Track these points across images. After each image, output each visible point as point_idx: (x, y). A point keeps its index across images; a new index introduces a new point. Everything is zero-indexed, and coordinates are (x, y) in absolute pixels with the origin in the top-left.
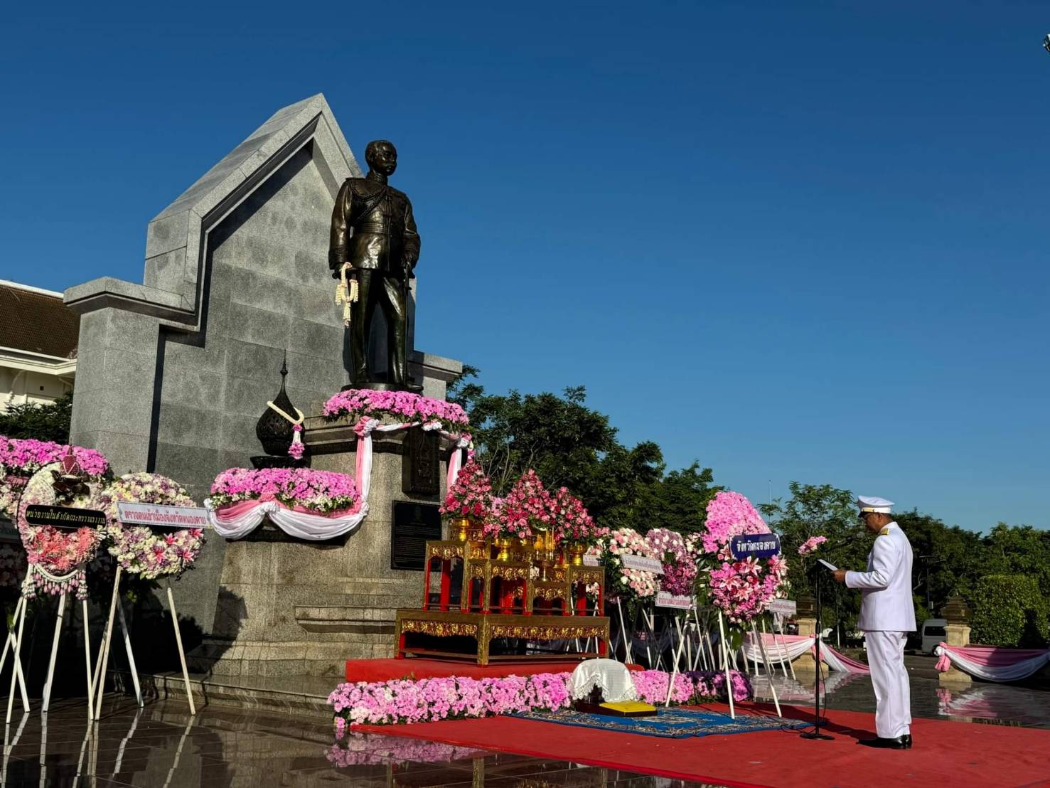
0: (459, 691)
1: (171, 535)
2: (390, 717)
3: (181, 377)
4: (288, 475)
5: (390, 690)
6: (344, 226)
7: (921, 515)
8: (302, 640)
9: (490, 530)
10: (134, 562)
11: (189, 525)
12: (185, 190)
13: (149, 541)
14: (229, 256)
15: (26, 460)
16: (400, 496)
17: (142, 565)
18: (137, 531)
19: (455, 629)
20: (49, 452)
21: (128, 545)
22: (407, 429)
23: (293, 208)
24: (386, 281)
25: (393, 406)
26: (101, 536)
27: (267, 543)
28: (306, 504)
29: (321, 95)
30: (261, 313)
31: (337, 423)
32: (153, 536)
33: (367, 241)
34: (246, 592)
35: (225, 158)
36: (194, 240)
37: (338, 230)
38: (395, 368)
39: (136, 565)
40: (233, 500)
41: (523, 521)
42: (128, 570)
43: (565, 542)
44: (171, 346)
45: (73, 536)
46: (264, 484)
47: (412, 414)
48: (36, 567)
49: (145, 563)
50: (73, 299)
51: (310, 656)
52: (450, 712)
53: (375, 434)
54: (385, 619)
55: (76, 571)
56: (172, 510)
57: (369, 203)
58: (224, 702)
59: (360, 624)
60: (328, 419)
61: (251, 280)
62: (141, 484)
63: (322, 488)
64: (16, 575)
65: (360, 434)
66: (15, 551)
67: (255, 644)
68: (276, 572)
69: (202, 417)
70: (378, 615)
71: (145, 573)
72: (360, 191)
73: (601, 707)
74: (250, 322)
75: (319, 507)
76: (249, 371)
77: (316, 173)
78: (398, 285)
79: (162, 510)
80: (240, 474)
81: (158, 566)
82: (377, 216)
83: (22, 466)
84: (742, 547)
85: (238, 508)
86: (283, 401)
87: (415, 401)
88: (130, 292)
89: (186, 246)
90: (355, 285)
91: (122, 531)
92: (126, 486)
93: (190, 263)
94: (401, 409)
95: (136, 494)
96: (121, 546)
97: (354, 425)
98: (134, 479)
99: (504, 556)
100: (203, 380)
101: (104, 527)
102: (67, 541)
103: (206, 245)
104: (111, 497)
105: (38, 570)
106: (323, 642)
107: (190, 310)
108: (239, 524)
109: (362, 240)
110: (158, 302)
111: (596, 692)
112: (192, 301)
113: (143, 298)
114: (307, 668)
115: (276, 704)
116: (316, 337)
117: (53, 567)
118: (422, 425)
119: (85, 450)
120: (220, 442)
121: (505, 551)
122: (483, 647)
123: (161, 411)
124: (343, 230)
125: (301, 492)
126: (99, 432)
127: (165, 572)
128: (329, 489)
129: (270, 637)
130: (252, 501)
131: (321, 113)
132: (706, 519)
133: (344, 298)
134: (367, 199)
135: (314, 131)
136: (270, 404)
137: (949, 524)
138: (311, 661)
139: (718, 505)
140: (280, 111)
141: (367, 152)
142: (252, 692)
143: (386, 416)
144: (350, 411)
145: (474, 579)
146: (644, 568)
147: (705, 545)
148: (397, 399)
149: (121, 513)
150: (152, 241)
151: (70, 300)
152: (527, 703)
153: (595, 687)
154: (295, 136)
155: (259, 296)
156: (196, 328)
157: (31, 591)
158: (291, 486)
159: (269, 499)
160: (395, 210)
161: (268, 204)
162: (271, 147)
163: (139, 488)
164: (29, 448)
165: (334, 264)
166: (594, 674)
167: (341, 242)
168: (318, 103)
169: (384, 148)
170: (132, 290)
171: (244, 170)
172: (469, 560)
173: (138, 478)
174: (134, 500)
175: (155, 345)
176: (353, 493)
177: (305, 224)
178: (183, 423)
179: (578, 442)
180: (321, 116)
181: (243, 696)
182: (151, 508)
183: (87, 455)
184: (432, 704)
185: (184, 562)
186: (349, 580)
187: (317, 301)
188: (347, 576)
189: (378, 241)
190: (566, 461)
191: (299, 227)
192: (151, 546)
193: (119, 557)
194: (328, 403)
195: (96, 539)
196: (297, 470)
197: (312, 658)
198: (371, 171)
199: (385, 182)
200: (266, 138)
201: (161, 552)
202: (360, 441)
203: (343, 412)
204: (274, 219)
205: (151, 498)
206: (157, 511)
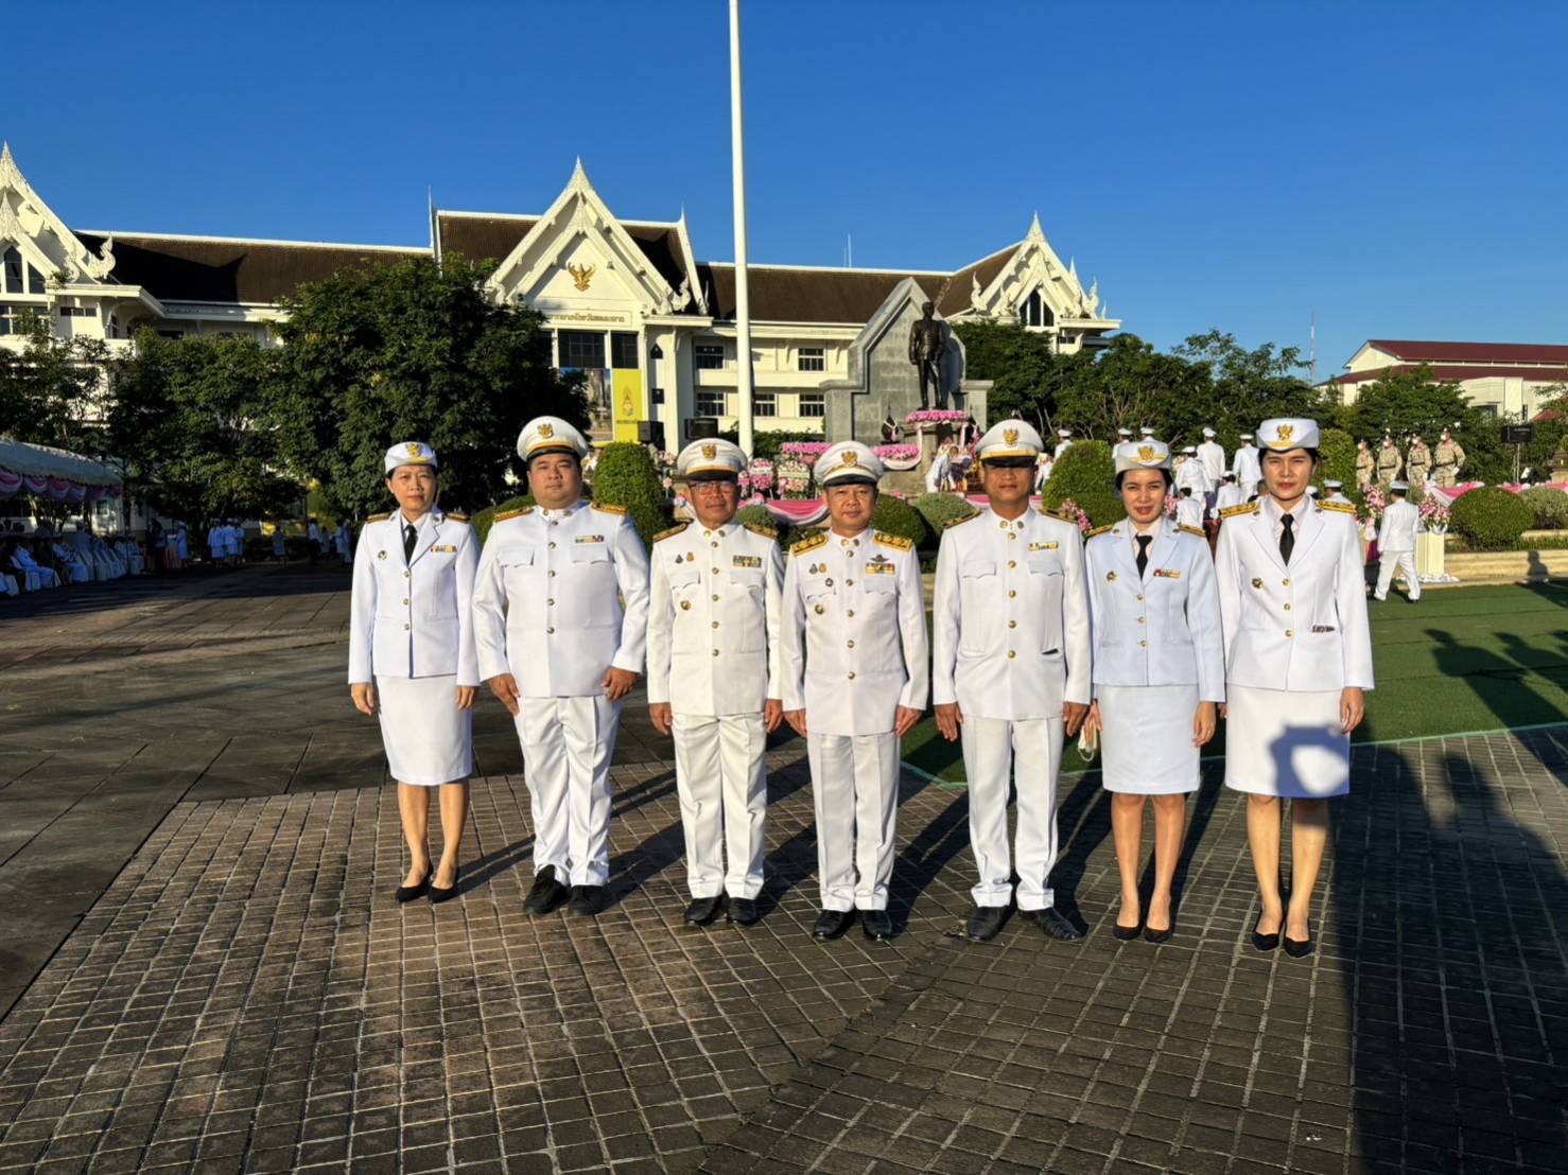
3: (862, 410)
14: (875, 357)
22: (935, 425)
24: (931, 363)
33: (923, 348)
36: (860, 357)
38: (939, 398)
47: (936, 419)
53: (922, 428)
57: (923, 330)
69: (872, 424)
72: (921, 325)
77: (908, 313)
82: (926, 336)
89: (858, 360)
93: (860, 367)
103: (866, 357)
107: (861, 385)
109: (921, 348)
112: (861, 381)
123: (855, 424)
124: (914, 344)
126: (834, 436)
134: (922, 328)
141: (926, 307)
143: (926, 421)
154: (902, 299)
155: (892, 371)
156: (867, 390)
160: (933, 332)
165: (911, 360)
167: (913, 350)
175: (850, 401)
178: (864, 428)
189: (927, 348)
198: (925, 316)
199: (930, 319)
202: (917, 431)
204: (894, 337)
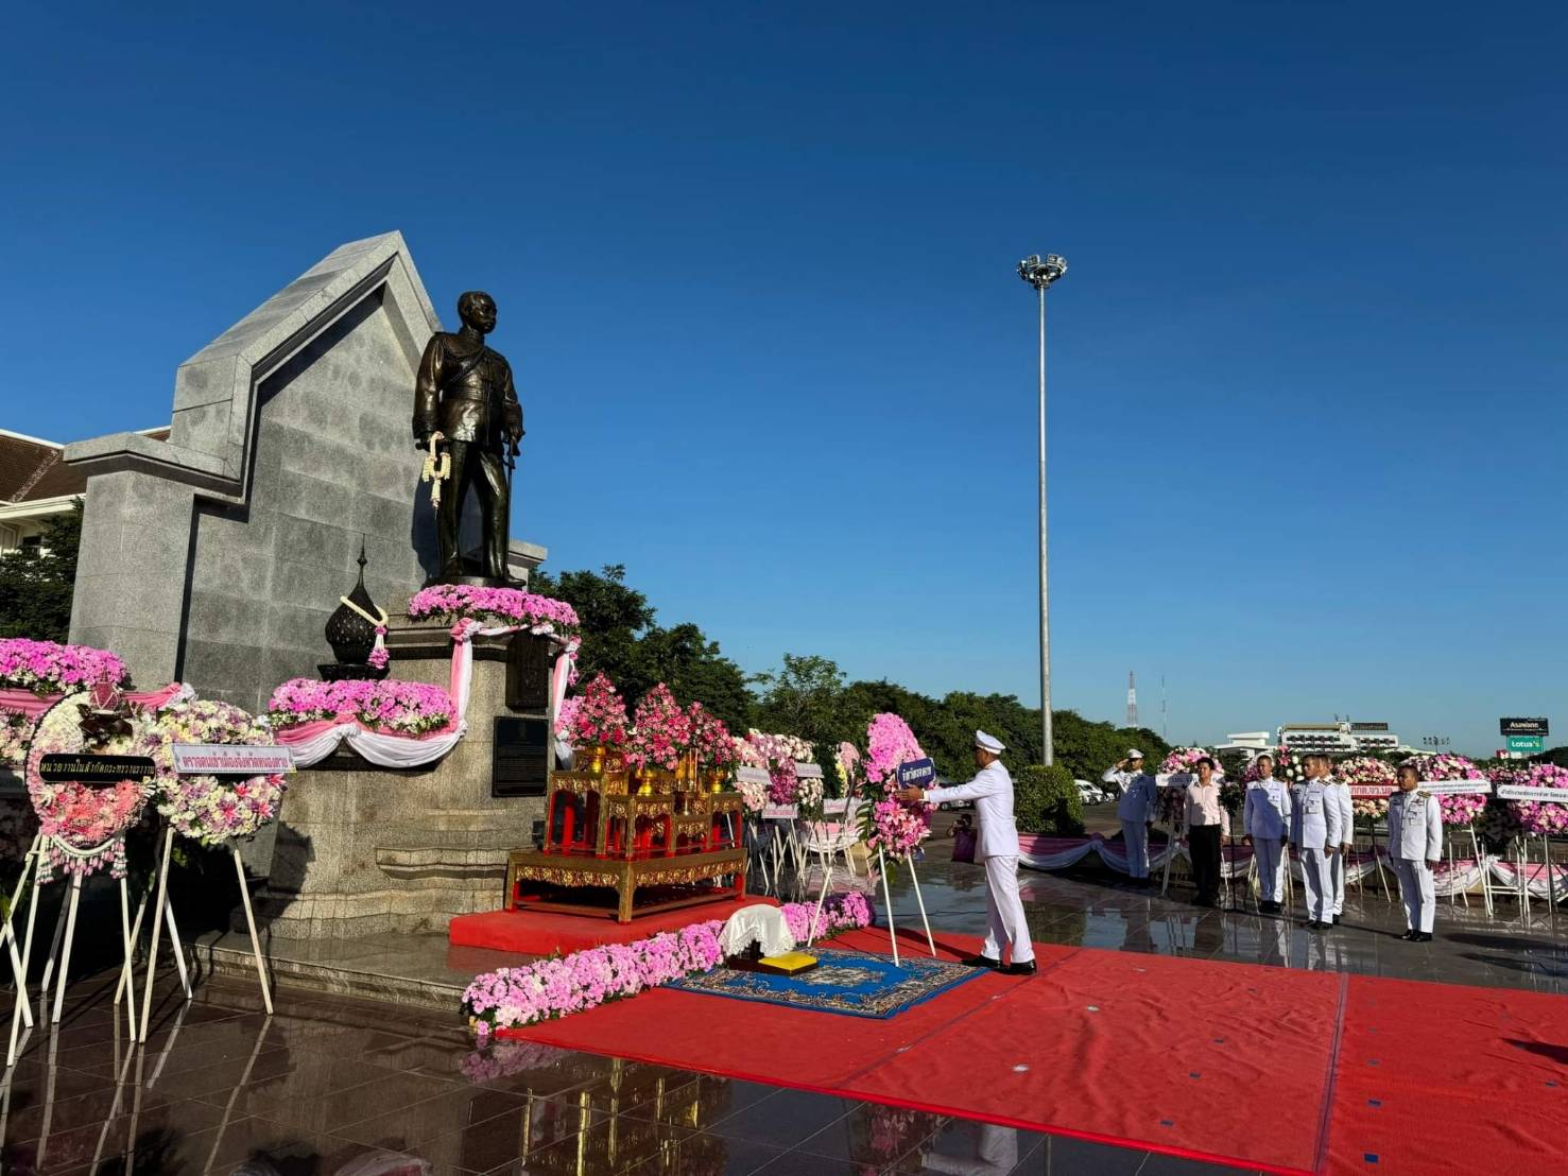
0: (614, 964)
1: (243, 783)
2: (541, 1012)
3: (218, 560)
4: (372, 690)
5: (538, 978)
6: (433, 388)
7: (889, 683)
8: (385, 889)
9: (633, 761)
10: (194, 823)
11: (266, 770)
12: (225, 330)
13: (216, 794)
14: (281, 414)
15: (15, 667)
16: (504, 711)
17: (205, 827)
18: (199, 781)
19: (589, 878)
20: (46, 655)
21: (186, 802)
22: (514, 633)
23: (358, 361)
24: (483, 456)
25: (499, 607)
26: (149, 791)
27: (342, 773)
28: (394, 725)
29: (397, 232)
30: (318, 484)
31: (428, 624)
32: (220, 787)
33: (462, 408)
34: (314, 831)
35: (277, 296)
36: (242, 392)
37: (426, 393)
38: (492, 559)
39: (198, 828)
40: (300, 720)
41: (672, 750)
42: (185, 834)
43: (705, 767)
44: (208, 522)
45: (108, 793)
46: (340, 701)
47: (521, 615)
48: (54, 840)
49: (209, 824)
50: (77, 457)
51: (397, 908)
52: (606, 995)
53: (476, 638)
54: (494, 862)
55: (112, 840)
56: (244, 751)
57: (465, 365)
58: (299, 983)
59: (461, 868)
60: (414, 619)
61: (306, 444)
62: (201, 717)
63: (412, 706)
64: (16, 842)
65: (459, 638)
66: (14, 809)
67: (327, 897)
68: (353, 808)
69: (243, 608)
70: (484, 858)
71: (208, 837)
72: (453, 349)
73: (761, 964)
74: (304, 494)
75: (409, 728)
76: (301, 553)
77: (387, 323)
78: (498, 462)
79: (232, 752)
80: (307, 688)
81: (226, 827)
82: (473, 380)
83: (8, 674)
84: (906, 776)
85: (306, 730)
86: (360, 596)
87: (524, 600)
88: (159, 452)
89: (232, 400)
90: (446, 461)
91: (179, 783)
92: (182, 720)
93: (235, 420)
94: (508, 610)
95: (197, 731)
96: (176, 804)
97: (451, 628)
98: (192, 711)
99: (646, 790)
100: (246, 563)
101: (152, 778)
102: (100, 801)
103: (255, 399)
104: (163, 736)
105: (57, 844)
106: (411, 890)
107: (235, 477)
108: (306, 751)
109: (456, 407)
110: (195, 467)
111: (754, 949)
112: (237, 467)
113: (176, 462)
114: (393, 924)
115: (376, 990)
116: (382, 514)
117: (79, 838)
118: (531, 628)
119: (95, 652)
120: (265, 638)
121: (648, 783)
122: (626, 900)
123: (192, 600)
124: (431, 393)
125: (388, 711)
126: (113, 629)
127: (235, 834)
128: (421, 705)
129: (346, 887)
130: (328, 722)
131: (397, 253)
132: (868, 745)
133: (433, 473)
134: (462, 359)
135: (387, 273)
136: (344, 600)
137: (911, 691)
138: (399, 915)
139: (880, 729)
140: (343, 247)
141: (461, 305)
142: (341, 974)
143: (491, 618)
144: (446, 611)
145: (613, 818)
146: (754, 780)
147: (868, 774)
148: (503, 597)
149: (177, 760)
150: (183, 389)
151: (73, 458)
152: (681, 967)
153: (754, 941)
154: (366, 278)
155: (317, 464)
156: (240, 501)
157: (46, 873)
158: (376, 703)
159: (348, 720)
160: (496, 375)
161: (328, 354)
162: (338, 287)
163: (200, 722)
164: (19, 650)
165: (420, 432)
166: (752, 926)
167: (429, 407)
168: (393, 242)
169: (483, 302)
170: (163, 452)
171: (306, 313)
172: (608, 796)
173: (198, 710)
174: (194, 740)
175: (187, 520)
176: (449, 709)
177: (372, 381)
178: (219, 615)
179: (617, 621)
180: (397, 258)
181: (329, 978)
182: (218, 750)
183: (98, 659)
184: (586, 988)
185: (260, 818)
186: (442, 813)
187: (384, 473)
188: (438, 808)
189: (475, 410)
190: (606, 641)
191: (365, 384)
192: (218, 801)
193: (173, 817)
194: (415, 599)
195: (141, 795)
196: (381, 683)
197: (400, 912)
198: (465, 326)
199: (481, 341)
200: (329, 276)
201: (232, 809)
202: (456, 646)
203: (436, 611)
204: (336, 373)
205: (216, 737)
206: (225, 754)
